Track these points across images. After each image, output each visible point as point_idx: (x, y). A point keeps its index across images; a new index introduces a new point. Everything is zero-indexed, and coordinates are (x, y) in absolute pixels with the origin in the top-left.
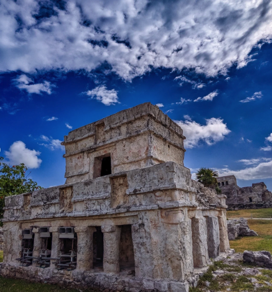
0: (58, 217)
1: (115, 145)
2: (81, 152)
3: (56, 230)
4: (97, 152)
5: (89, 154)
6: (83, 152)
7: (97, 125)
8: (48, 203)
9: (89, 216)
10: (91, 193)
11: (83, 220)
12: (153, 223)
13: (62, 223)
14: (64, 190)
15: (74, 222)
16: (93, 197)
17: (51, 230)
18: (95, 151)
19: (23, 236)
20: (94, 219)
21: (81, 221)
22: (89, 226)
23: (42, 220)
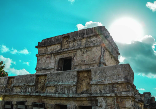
0: (34, 96)
1: (76, 51)
2: (50, 54)
3: (31, 105)
4: (62, 55)
5: (55, 56)
6: (51, 54)
7: (63, 37)
8: (26, 85)
9: (59, 97)
10: (61, 81)
11: (52, 99)
12: (110, 107)
13: (36, 100)
14: (39, 77)
15: (45, 100)
16: (63, 84)
17: (27, 104)
18: (61, 54)
19: (5, 106)
20: (61, 100)
21: (51, 100)
22: (56, 105)
23: (20, 96)
